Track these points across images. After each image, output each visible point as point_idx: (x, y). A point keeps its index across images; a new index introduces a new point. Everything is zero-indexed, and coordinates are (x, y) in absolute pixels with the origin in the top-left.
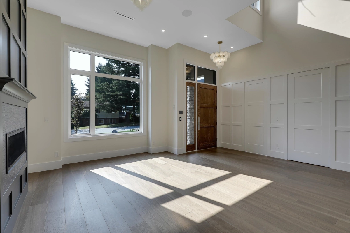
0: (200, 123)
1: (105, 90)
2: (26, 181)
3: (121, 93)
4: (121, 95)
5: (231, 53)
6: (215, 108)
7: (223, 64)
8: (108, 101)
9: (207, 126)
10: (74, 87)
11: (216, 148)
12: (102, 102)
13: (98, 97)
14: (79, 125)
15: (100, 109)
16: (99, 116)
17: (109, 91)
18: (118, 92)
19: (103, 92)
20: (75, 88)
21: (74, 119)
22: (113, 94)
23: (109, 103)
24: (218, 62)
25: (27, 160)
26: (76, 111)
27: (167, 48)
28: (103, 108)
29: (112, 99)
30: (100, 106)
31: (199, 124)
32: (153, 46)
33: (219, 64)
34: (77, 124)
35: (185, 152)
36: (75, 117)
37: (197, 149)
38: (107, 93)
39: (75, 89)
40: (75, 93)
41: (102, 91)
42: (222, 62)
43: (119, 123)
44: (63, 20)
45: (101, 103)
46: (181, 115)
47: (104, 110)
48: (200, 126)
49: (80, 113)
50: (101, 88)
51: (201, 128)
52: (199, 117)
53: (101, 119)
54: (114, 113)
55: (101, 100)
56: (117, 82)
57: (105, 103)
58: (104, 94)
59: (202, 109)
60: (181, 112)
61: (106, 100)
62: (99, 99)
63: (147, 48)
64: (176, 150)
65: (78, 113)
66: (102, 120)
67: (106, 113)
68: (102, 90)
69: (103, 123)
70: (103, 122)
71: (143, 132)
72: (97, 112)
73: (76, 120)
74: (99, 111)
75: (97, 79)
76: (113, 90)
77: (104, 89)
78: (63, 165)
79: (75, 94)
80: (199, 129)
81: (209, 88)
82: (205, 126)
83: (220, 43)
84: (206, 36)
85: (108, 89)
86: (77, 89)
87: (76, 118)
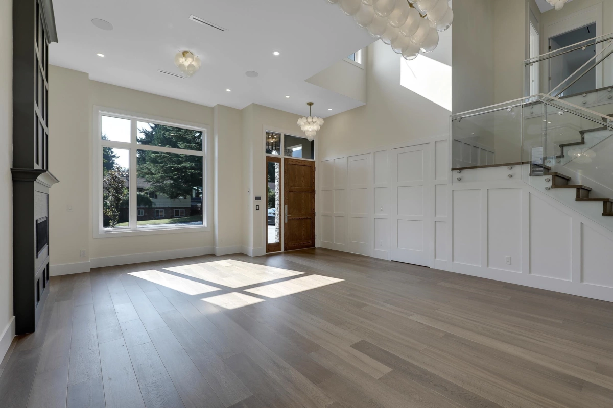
0: (289, 213)
1: (165, 159)
2: (44, 286)
3: (194, 164)
4: (192, 168)
5: (324, 119)
6: (313, 191)
7: (314, 133)
8: (171, 178)
9: (301, 218)
10: (112, 152)
11: (315, 248)
12: (161, 180)
13: (153, 172)
14: (117, 217)
15: (156, 191)
16: (155, 204)
17: (173, 162)
18: (187, 163)
19: (161, 163)
20: (114, 154)
21: (109, 208)
22: (180, 166)
23: (172, 182)
24: (307, 131)
25: (48, 254)
26: (113, 195)
27: (241, 109)
28: (162, 189)
29: (177, 174)
30: (156, 186)
31: (286, 214)
32: (219, 105)
33: (308, 133)
34: (114, 216)
35: (265, 253)
36: (111, 206)
37: (283, 250)
38: (168, 165)
39: (115, 156)
40: (114, 163)
41: (160, 161)
42: (313, 131)
43: (191, 215)
44: (91, 76)
45: (158, 181)
46: (258, 202)
47: (164, 193)
48: (288, 217)
49: (119, 199)
50: (158, 156)
51: (288, 220)
52: (286, 206)
53: (160, 208)
54: (181, 198)
55: (158, 176)
56: (185, 146)
57: (165, 182)
58: (164, 166)
59: (291, 194)
60: (258, 198)
61: (167, 177)
62: (155, 174)
63: (212, 109)
64: (251, 251)
65: (115, 199)
66: (161, 211)
67: (167, 198)
68: (160, 159)
69: (162, 216)
70: (163, 214)
71: (206, 226)
72: (153, 197)
73: (113, 210)
74: (155, 194)
75: (154, 139)
76: (179, 159)
77: (164, 157)
78: (91, 269)
79: (114, 165)
80: (286, 222)
81: (303, 163)
82: (296, 218)
83: (310, 104)
84: (288, 97)
85: (170, 158)
86: (117, 156)
87: (113, 208)
